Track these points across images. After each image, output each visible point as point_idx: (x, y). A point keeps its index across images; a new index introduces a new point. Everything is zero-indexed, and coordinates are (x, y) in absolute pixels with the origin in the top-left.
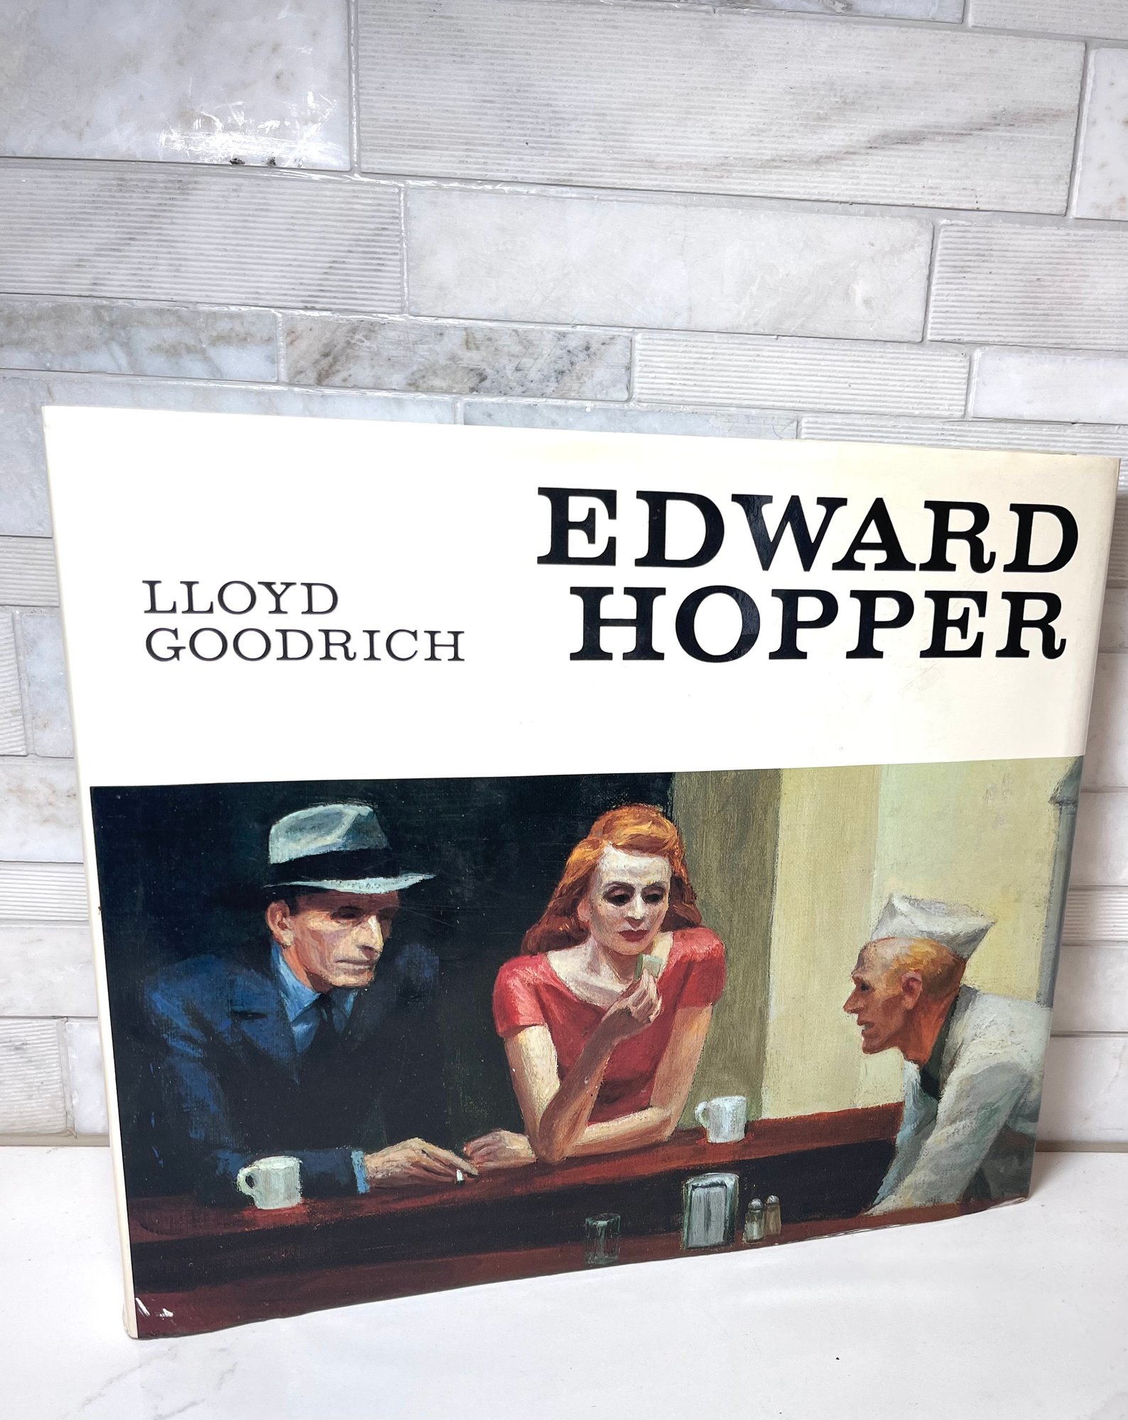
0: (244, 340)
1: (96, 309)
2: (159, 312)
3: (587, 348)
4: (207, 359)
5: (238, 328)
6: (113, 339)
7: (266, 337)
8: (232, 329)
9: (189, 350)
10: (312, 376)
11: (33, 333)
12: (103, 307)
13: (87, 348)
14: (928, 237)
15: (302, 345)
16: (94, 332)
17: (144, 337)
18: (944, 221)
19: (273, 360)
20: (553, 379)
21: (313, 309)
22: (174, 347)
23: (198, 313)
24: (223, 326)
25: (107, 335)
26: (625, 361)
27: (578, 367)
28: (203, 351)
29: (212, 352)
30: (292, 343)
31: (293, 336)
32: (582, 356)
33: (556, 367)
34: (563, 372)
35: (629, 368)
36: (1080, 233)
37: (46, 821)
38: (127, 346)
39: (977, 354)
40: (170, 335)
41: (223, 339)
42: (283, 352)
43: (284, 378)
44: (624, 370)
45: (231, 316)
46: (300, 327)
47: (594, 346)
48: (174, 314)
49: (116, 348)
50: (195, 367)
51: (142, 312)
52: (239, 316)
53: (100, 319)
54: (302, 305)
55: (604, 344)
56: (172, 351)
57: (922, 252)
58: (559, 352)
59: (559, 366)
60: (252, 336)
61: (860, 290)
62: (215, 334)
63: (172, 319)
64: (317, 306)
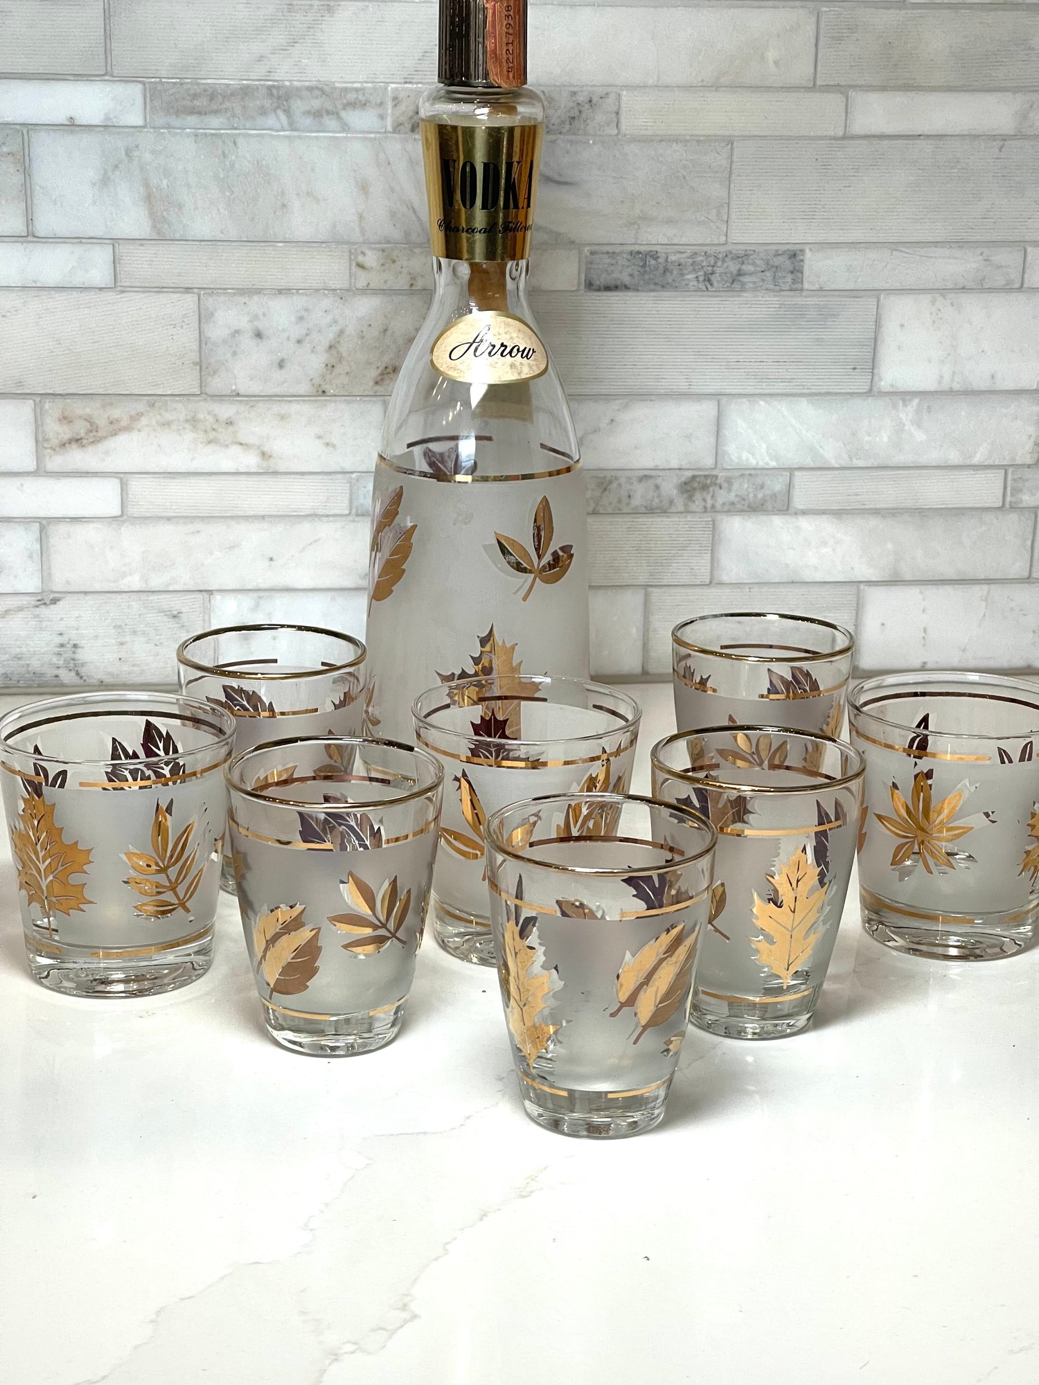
0: (364, 105)
1: (270, 88)
2: (310, 89)
3: (590, 101)
4: (339, 118)
5: (360, 97)
6: (278, 107)
7: (379, 101)
8: (357, 98)
9: (328, 113)
10: (409, 126)
11: (227, 104)
12: (273, 86)
13: (261, 114)
14: (814, 19)
15: (402, 107)
16: (267, 103)
17: (298, 106)
18: (824, 9)
19: (382, 117)
20: (568, 123)
21: (410, 83)
22: (318, 111)
23: (335, 88)
24: (351, 97)
25: (275, 105)
26: (615, 109)
27: (584, 115)
28: (337, 114)
29: (343, 114)
30: (395, 106)
31: (396, 100)
32: (587, 106)
33: (569, 115)
34: (573, 118)
35: (617, 113)
36: (914, 12)
37: (210, 442)
38: (287, 112)
39: (852, 93)
40: (316, 104)
41: (352, 105)
42: (390, 111)
43: (390, 128)
44: (614, 115)
45: (357, 90)
46: (402, 95)
47: (595, 99)
48: (319, 90)
49: (280, 112)
50: (331, 122)
51: (298, 89)
52: (363, 89)
53: (272, 95)
54: (403, 81)
55: (601, 98)
56: (317, 114)
57: (810, 29)
58: (571, 104)
59: (572, 115)
60: (369, 102)
61: (771, 55)
62: (345, 101)
63: (318, 93)
64: (414, 81)
